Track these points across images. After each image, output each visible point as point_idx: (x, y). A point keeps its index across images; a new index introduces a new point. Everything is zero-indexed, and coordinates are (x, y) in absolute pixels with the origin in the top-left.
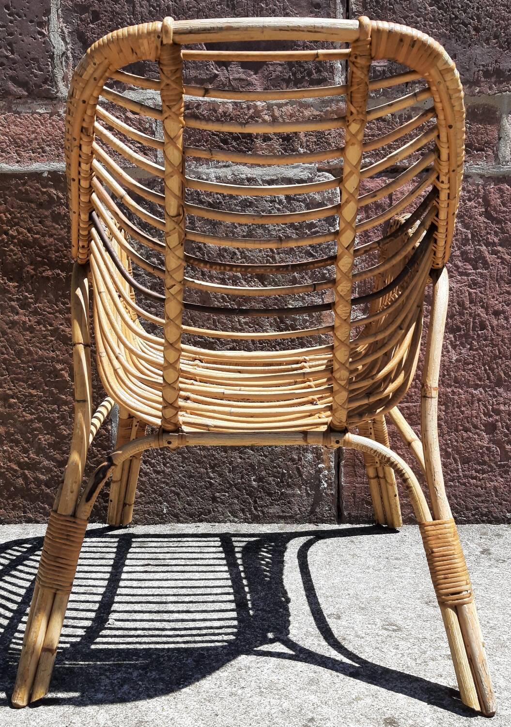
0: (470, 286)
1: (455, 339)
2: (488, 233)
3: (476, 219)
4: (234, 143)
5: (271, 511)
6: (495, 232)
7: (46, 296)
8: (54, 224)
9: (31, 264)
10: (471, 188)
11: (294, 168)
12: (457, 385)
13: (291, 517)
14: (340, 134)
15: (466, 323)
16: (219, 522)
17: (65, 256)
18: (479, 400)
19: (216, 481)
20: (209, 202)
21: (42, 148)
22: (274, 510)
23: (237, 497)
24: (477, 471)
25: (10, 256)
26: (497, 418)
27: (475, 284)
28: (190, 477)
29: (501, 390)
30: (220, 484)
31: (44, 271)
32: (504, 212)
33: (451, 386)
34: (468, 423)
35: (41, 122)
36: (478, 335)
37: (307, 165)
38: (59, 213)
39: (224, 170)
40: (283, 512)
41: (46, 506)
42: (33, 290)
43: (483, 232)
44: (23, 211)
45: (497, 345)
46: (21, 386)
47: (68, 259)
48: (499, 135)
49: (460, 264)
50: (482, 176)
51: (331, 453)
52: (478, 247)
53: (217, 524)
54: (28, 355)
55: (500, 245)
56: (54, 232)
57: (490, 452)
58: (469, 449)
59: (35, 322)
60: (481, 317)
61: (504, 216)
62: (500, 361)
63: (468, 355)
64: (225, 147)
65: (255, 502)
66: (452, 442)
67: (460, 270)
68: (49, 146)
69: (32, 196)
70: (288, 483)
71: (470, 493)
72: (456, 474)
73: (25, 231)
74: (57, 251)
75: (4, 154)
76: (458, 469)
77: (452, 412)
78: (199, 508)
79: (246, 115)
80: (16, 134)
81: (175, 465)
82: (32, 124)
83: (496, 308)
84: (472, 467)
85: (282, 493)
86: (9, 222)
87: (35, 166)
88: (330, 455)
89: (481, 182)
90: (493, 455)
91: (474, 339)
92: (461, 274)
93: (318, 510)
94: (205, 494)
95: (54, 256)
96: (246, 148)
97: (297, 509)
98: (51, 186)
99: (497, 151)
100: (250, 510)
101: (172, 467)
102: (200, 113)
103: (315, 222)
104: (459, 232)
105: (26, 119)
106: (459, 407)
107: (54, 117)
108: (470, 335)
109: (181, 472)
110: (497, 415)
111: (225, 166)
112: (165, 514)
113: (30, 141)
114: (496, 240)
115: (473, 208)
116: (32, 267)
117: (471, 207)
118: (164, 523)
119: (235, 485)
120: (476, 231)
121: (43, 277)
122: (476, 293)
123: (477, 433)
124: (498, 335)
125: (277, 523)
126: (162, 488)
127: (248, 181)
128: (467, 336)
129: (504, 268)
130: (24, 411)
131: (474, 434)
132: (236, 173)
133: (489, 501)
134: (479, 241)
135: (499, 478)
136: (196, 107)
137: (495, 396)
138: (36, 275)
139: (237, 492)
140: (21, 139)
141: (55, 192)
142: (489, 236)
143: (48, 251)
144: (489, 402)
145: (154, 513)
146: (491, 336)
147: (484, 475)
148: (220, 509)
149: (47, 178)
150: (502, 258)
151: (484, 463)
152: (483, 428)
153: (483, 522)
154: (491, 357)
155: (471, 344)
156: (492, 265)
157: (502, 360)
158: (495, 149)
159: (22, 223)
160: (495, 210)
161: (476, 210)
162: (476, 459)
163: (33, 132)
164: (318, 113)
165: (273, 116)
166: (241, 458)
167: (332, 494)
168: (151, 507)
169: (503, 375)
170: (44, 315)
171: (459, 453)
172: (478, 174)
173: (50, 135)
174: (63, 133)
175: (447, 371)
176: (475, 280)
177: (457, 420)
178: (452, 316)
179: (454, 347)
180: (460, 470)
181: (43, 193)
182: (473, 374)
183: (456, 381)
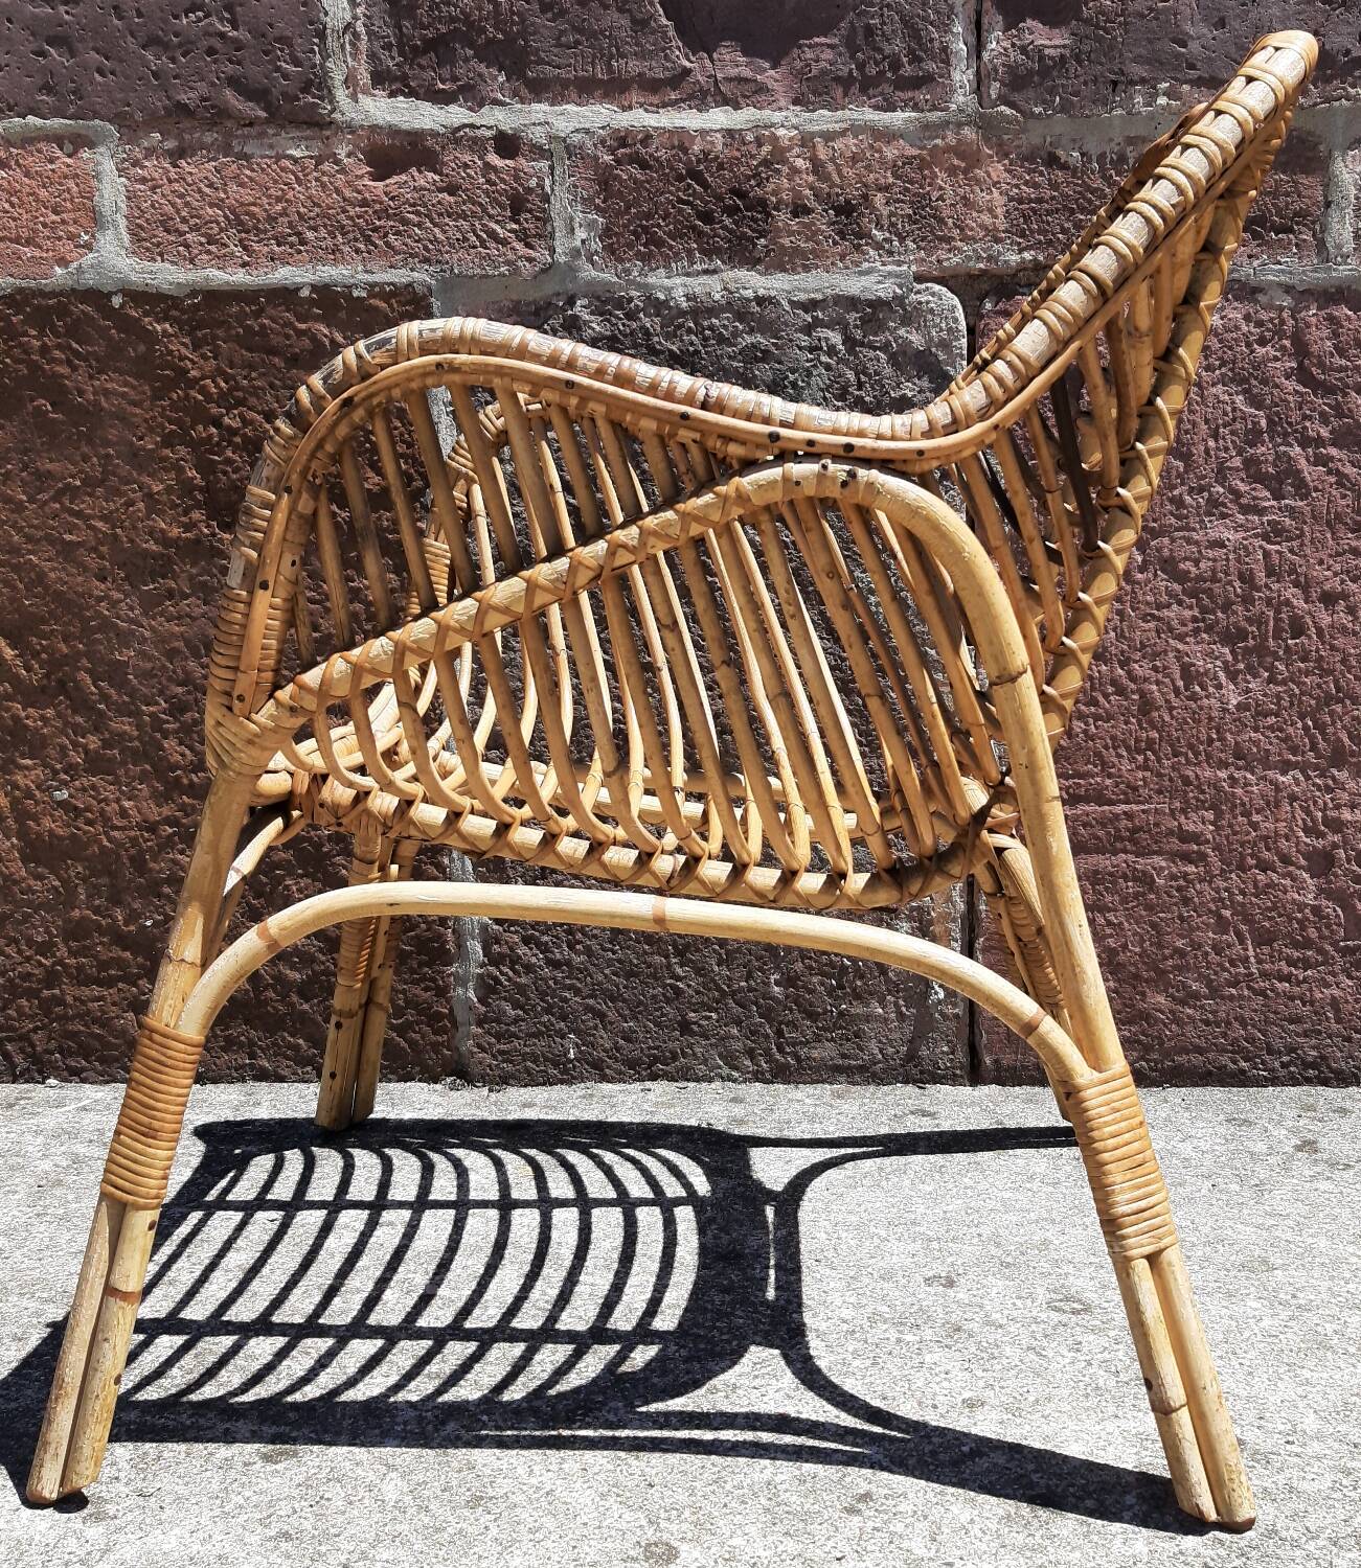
0: (1266, 537)
1: (1236, 660)
2: (1305, 417)
3: (1277, 386)
4: (728, 221)
5: (815, 1054)
6: (1323, 414)
10: (1264, 315)
11: (861, 273)
12: (1241, 763)
13: (862, 1069)
14: (964, 198)
15: (1259, 621)
16: (697, 1080)
18: (1293, 798)
19: (690, 984)
20: (670, 351)
21: (298, 234)
22: (824, 1052)
23: (738, 1023)
24: (1291, 962)
25: (225, 473)
26: (1337, 838)
27: (1278, 533)
28: (630, 975)
29: (1342, 775)
30: (697, 992)
32: (1342, 369)
33: (1226, 766)
34: (1268, 849)
35: (297, 178)
36: (1288, 649)
37: (889, 268)
39: (704, 279)
40: (844, 1056)
41: (301, 1041)
43: (1295, 416)
44: (254, 375)
45: (1331, 672)
48: (1326, 197)
49: (1243, 487)
50: (1288, 289)
51: (954, 920)
52: (1282, 448)
53: (692, 1085)
55: (1334, 445)
57: (1322, 918)
58: (1270, 910)
60: (1293, 607)
61: (1340, 379)
62: (1338, 708)
63: (1265, 695)
64: (707, 229)
65: (780, 1033)
66: (1231, 894)
67: (1244, 501)
68: (315, 229)
69: (275, 340)
70: (854, 990)
71: (1276, 1013)
72: (1242, 970)
73: (259, 418)
75: (213, 248)
76: (1247, 958)
77: (1230, 826)
78: (649, 1048)
79: (753, 157)
80: (242, 204)
81: (593, 944)
82: (275, 182)
83: (1327, 587)
84: (1281, 952)
85: (841, 1014)
86: (223, 399)
87: (283, 275)
88: (951, 926)
89: (1287, 302)
90: (1328, 926)
91: (1278, 659)
92: (1245, 510)
93: (924, 1052)
94: (663, 1015)
96: (753, 231)
97: (876, 1051)
98: (317, 319)
99: (1322, 232)
100: (767, 1053)
101: (588, 951)
102: (651, 155)
103: (910, 394)
104: (1239, 414)
105: (263, 170)
106: (1247, 814)
107: (326, 167)
108: (1268, 648)
109: (610, 962)
110: (1335, 832)
111: (706, 272)
112: (571, 1061)
113: (271, 219)
114: (1324, 433)
115: (1270, 360)
117: (1266, 360)
118: (569, 1082)
119: (733, 994)
120: (1277, 414)
122: (1277, 552)
123: (1289, 875)
124: (1333, 648)
125: (831, 1083)
126: (565, 1000)
127: (759, 304)
128: (1261, 650)
129: (1344, 497)
131: (1284, 876)
132: (732, 286)
133: (1320, 1032)
134: (1286, 435)
135: (1342, 977)
136: (641, 142)
137: (1329, 790)
139: (737, 1010)
140: (252, 215)
141: (326, 331)
142: (1308, 424)
144: (1315, 803)
145: (546, 1059)
146: (1317, 651)
147: (1309, 972)
148: (698, 1050)
149: (309, 300)
150: (1338, 473)
151: (1308, 943)
152: (1303, 862)
153: (1309, 1081)
154: (1317, 699)
155: (1271, 669)
156: (1316, 490)
157: (1344, 707)
158: (1318, 227)
159: (253, 401)
160: (1321, 365)
161: (1278, 365)
162: (1289, 935)
163: (279, 200)
164: (915, 152)
165: (814, 160)
167: (956, 1016)
168: (540, 1045)
169: (1346, 740)
171: (1248, 920)
172: (1279, 284)
173: (316, 204)
174: (345, 200)
175: (1218, 732)
176: (1279, 523)
177: (1242, 845)
178: (1227, 607)
179: (1233, 676)
180: (1252, 960)
181: (300, 333)
182: (1277, 737)
183: (1239, 755)
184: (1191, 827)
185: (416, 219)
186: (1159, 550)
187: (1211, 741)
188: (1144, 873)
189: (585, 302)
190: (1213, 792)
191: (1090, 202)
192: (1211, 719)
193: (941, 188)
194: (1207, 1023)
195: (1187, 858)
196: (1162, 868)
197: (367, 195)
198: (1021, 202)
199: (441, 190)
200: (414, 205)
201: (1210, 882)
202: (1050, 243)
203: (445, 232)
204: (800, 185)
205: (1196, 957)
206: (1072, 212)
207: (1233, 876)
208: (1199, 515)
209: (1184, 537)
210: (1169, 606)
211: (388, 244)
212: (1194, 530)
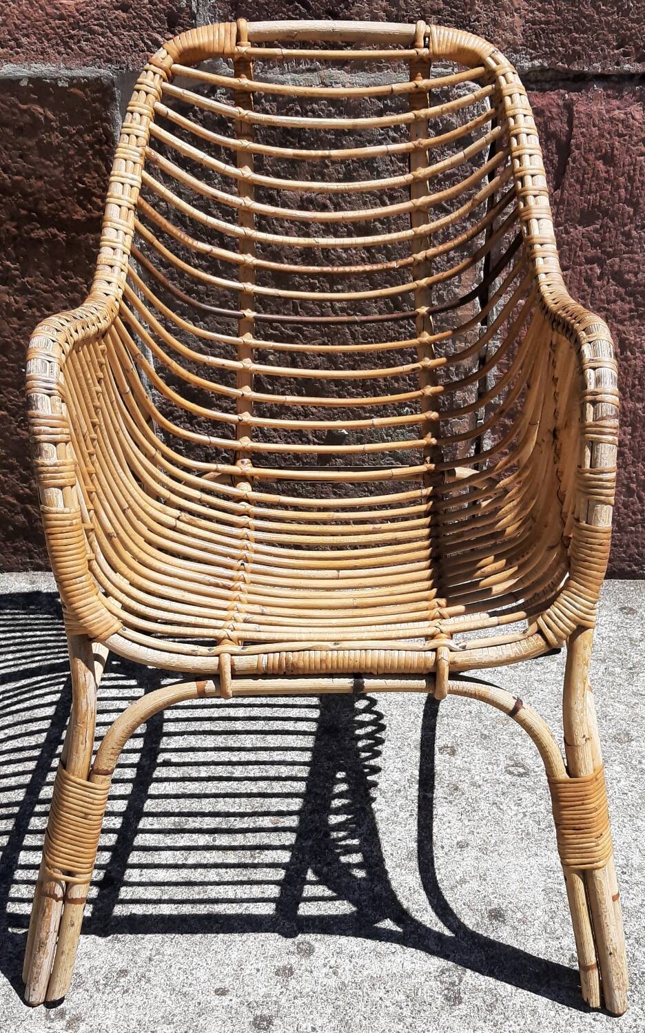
7: (38, 267)
8: (43, 160)
9: (12, 219)
17: (63, 208)
21: (16, 40)
31: (32, 230)
37: (440, 70)
38: (50, 143)
39: (308, 76)
42: (18, 258)
46: (11, 393)
47: (68, 212)
54: (17, 350)
56: (44, 171)
59: (24, 304)
66: (638, 475)
68: (27, 36)
69: (6, 117)
74: (50, 200)
87: (7, 70)
95: (46, 208)
98: (34, 101)
111: (309, 70)
116: (14, 224)
121: (31, 239)
130: (18, 426)
132: (327, 82)
138: (20, 235)
141: (41, 111)
143: (36, 201)
149: (27, 88)
170: (37, 294)
173: (27, 18)
174: (47, 14)
175: (639, 381)
181: (23, 112)
185: (100, 30)
186: (612, 266)
187: (634, 386)
189: (223, 91)
190: (632, 416)
191: (583, 24)
192: (635, 372)
193: (478, 13)
197: (63, 11)
198: (534, 23)
199: (116, 8)
200: (98, 19)
201: (625, 469)
202: (553, 53)
203: (121, 40)
204: (376, 9)
206: (570, 31)
207: (640, 465)
208: (640, 243)
209: (629, 258)
210: (615, 302)
211: (81, 48)
212: (636, 253)
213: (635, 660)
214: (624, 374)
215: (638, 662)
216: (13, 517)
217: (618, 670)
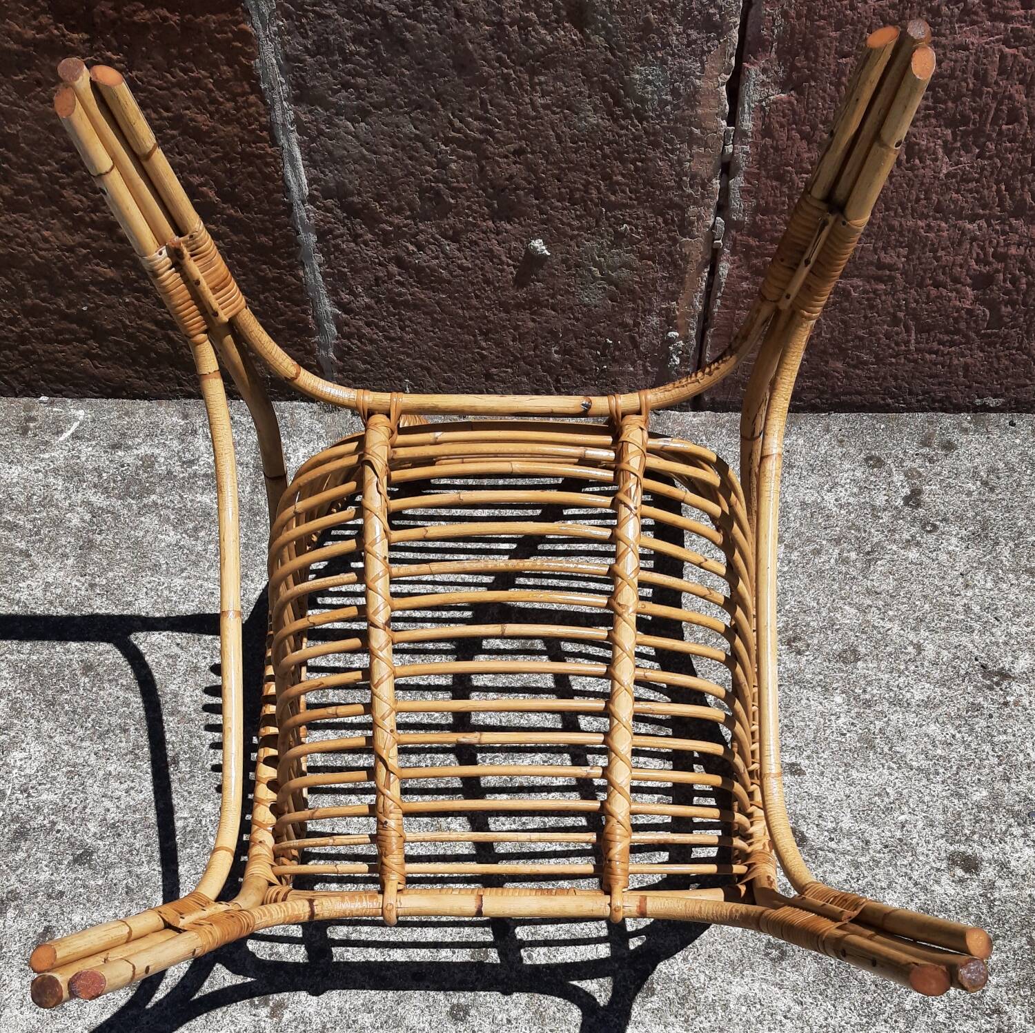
0: (1006, 42)
1: (955, 140)
12: (938, 215)
15: (983, 111)
18: (974, 239)
19: (492, 352)
23: (527, 374)
24: (941, 343)
26: (1000, 266)
27: (1019, 39)
29: (1019, 223)
30: (498, 357)
33: (926, 217)
34: (945, 274)
36: (1000, 133)
51: (693, 317)
57: (972, 316)
58: (935, 312)
60: (1015, 101)
63: (972, 167)
66: (908, 302)
67: (996, 10)
70: (614, 357)
72: (903, 348)
76: (909, 341)
78: (463, 388)
81: (421, 330)
84: (935, 337)
85: (603, 371)
88: (690, 320)
90: (975, 321)
91: (990, 139)
92: (994, 18)
94: (472, 370)
100: (548, 391)
101: (416, 332)
106: (934, 251)
108: (984, 131)
109: (432, 339)
110: (1000, 262)
119: (524, 358)
122: (1015, 56)
123: (956, 289)
126: (401, 360)
128: (978, 132)
131: (951, 291)
133: (950, 383)
137: (1004, 233)
139: (526, 367)
144: (991, 242)
146: (1026, 134)
147: (953, 349)
148: (498, 389)
151: (957, 332)
152: (969, 282)
154: (1015, 170)
155: (982, 147)
162: (945, 327)
166: (534, 320)
168: (384, 384)
169: (1029, 200)
171: (916, 318)
175: (925, 195)
176: (1022, 30)
177: (925, 271)
178: (957, 99)
179: (948, 151)
180: (913, 341)
182: (974, 197)
183: (937, 210)
184: (888, 260)
187: (918, 200)
188: (844, 289)
190: (911, 235)
192: (922, 184)
194: (869, 378)
195: (879, 279)
196: (858, 286)
201: (893, 295)
205: (871, 341)
207: (913, 291)
213: (875, 540)
214: (908, 186)
215: (878, 544)
216: (153, 344)
217: (853, 555)
